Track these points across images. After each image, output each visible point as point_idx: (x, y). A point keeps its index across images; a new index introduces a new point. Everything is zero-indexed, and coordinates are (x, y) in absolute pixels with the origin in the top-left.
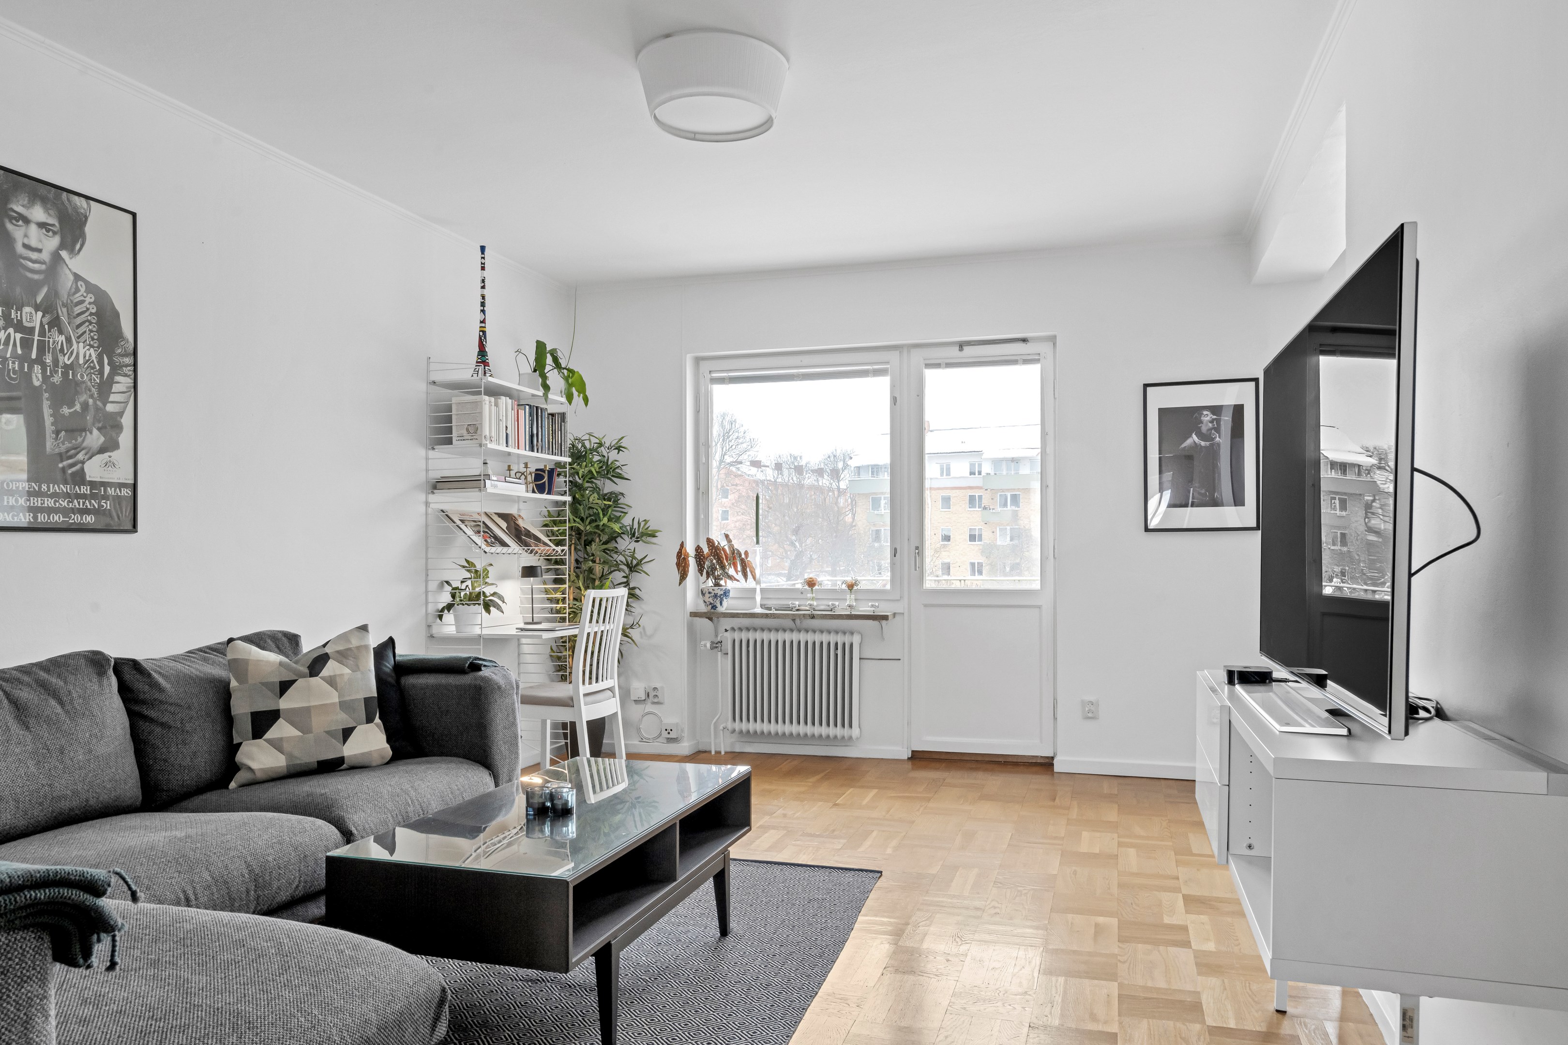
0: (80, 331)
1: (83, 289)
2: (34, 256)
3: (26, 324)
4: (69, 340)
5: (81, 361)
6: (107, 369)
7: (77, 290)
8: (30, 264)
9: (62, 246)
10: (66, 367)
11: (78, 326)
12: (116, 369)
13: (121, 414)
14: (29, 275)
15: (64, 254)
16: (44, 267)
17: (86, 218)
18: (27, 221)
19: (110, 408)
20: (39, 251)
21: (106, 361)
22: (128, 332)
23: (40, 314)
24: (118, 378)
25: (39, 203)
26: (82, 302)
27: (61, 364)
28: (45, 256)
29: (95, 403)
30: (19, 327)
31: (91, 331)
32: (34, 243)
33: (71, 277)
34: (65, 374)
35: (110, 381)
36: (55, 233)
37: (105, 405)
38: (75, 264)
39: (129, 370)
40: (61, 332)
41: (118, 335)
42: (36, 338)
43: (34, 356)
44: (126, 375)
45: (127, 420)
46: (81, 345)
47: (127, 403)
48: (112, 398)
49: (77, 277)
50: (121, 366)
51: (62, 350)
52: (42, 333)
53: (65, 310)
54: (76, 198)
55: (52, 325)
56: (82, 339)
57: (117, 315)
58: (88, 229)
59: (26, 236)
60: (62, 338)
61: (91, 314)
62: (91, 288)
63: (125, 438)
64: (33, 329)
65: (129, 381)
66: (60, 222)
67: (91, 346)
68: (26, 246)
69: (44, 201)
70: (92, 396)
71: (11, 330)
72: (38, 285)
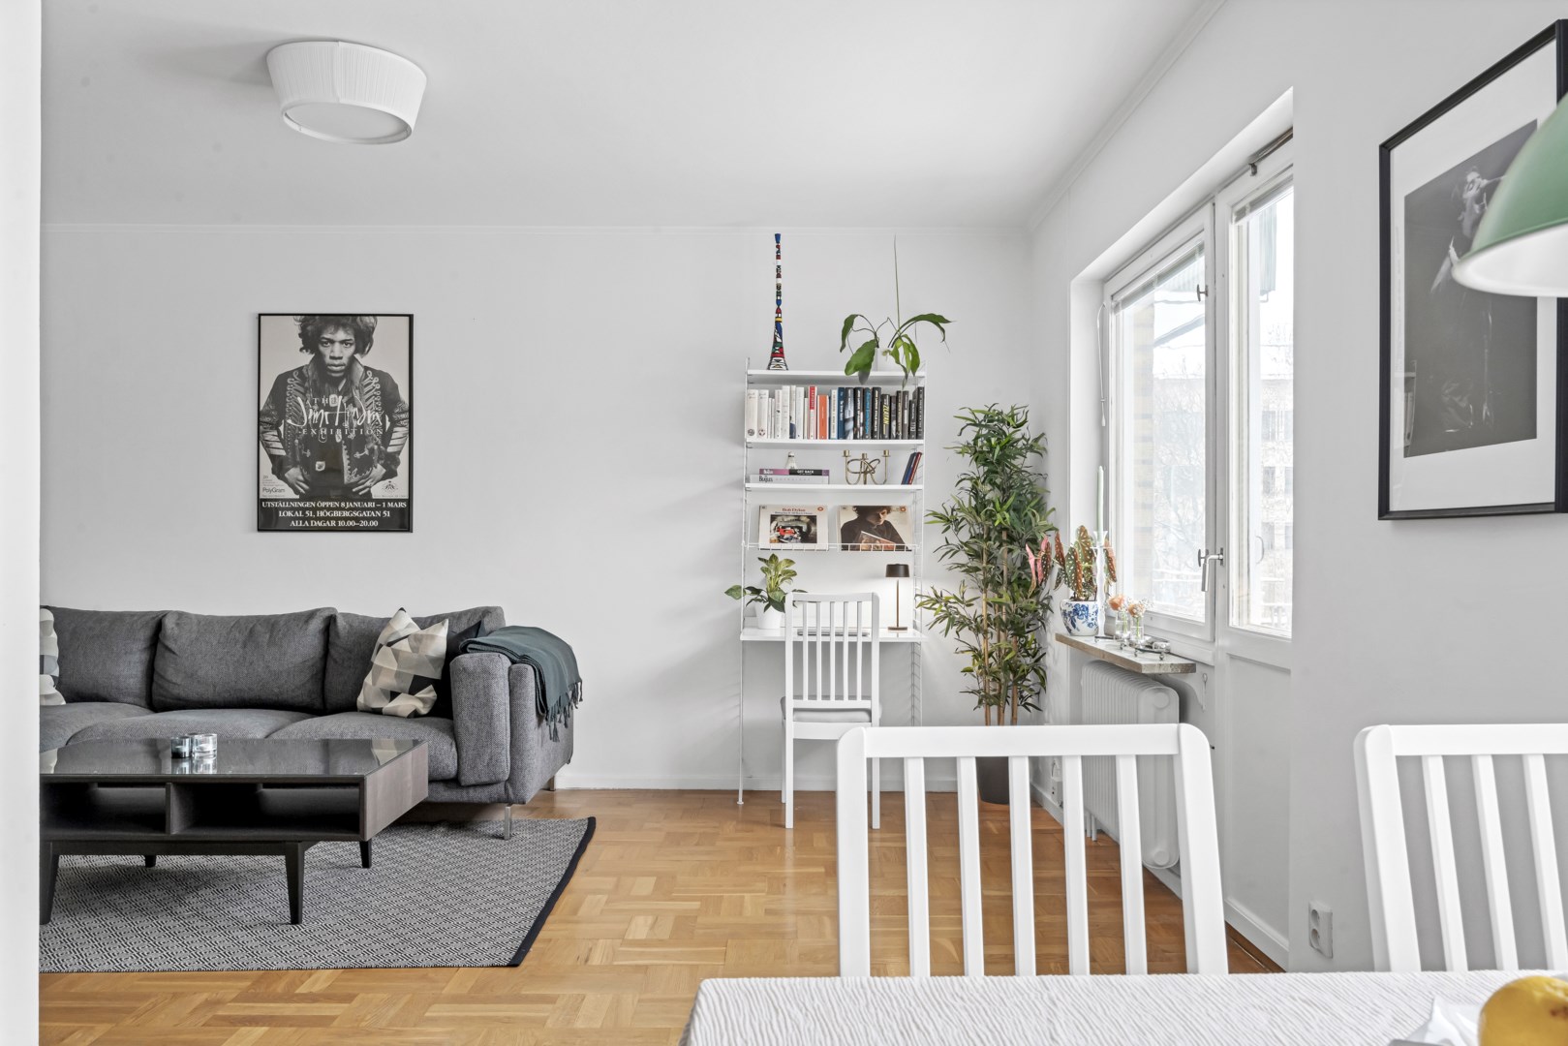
0: (368, 403)
1: (370, 376)
2: (337, 362)
3: (331, 405)
4: (360, 410)
5: (369, 422)
6: (388, 424)
7: (367, 377)
8: (335, 368)
9: (356, 352)
10: (358, 427)
11: (367, 400)
12: (394, 423)
13: (399, 453)
14: (334, 375)
15: (357, 356)
16: (343, 367)
17: (373, 329)
18: (332, 342)
19: (390, 450)
20: (341, 358)
21: (387, 419)
22: (404, 395)
23: (341, 397)
24: (396, 429)
25: (341, 329)
26: (370, 384)
27: (355, 426)
28: (345, 361)
29: (379, 448)
30: (327, 408)
31: (376, 401)
32: (337, 355)
33: (362, 370)
34: (358, 432)
35: (391, 431)
36: (351, 344)
37: (386, 448)
38: (364, 360)
39: (405, 423)
40: (354, 406)
41: (397, 400)
42: (338, 412)
43: (336, 424)
44: (403, 426)
45: (404, 457)
46: (369, 411)
47: (403, 444)
48: (392, 443)
49: (366, 368)
50: (399, 421)
51: (355, 417)
52: (342, 409)
53: (357, 391)
54: (367, 318)
55: (348, 403)
56: (370, 407)
57: (396, 387)
58: (374, 336)
59: (332, 351)
60: (356, 409)
61: (376, 390)
62: (376, 373)
63: (402, 469)
64: (336, 407)
65: (405, 430)
66: (355, 337)
67: (376, 411)
68: (332, 358)
69: (344, 326)
70: (377, 444)
71: (322, 411)
72: (340, 380)
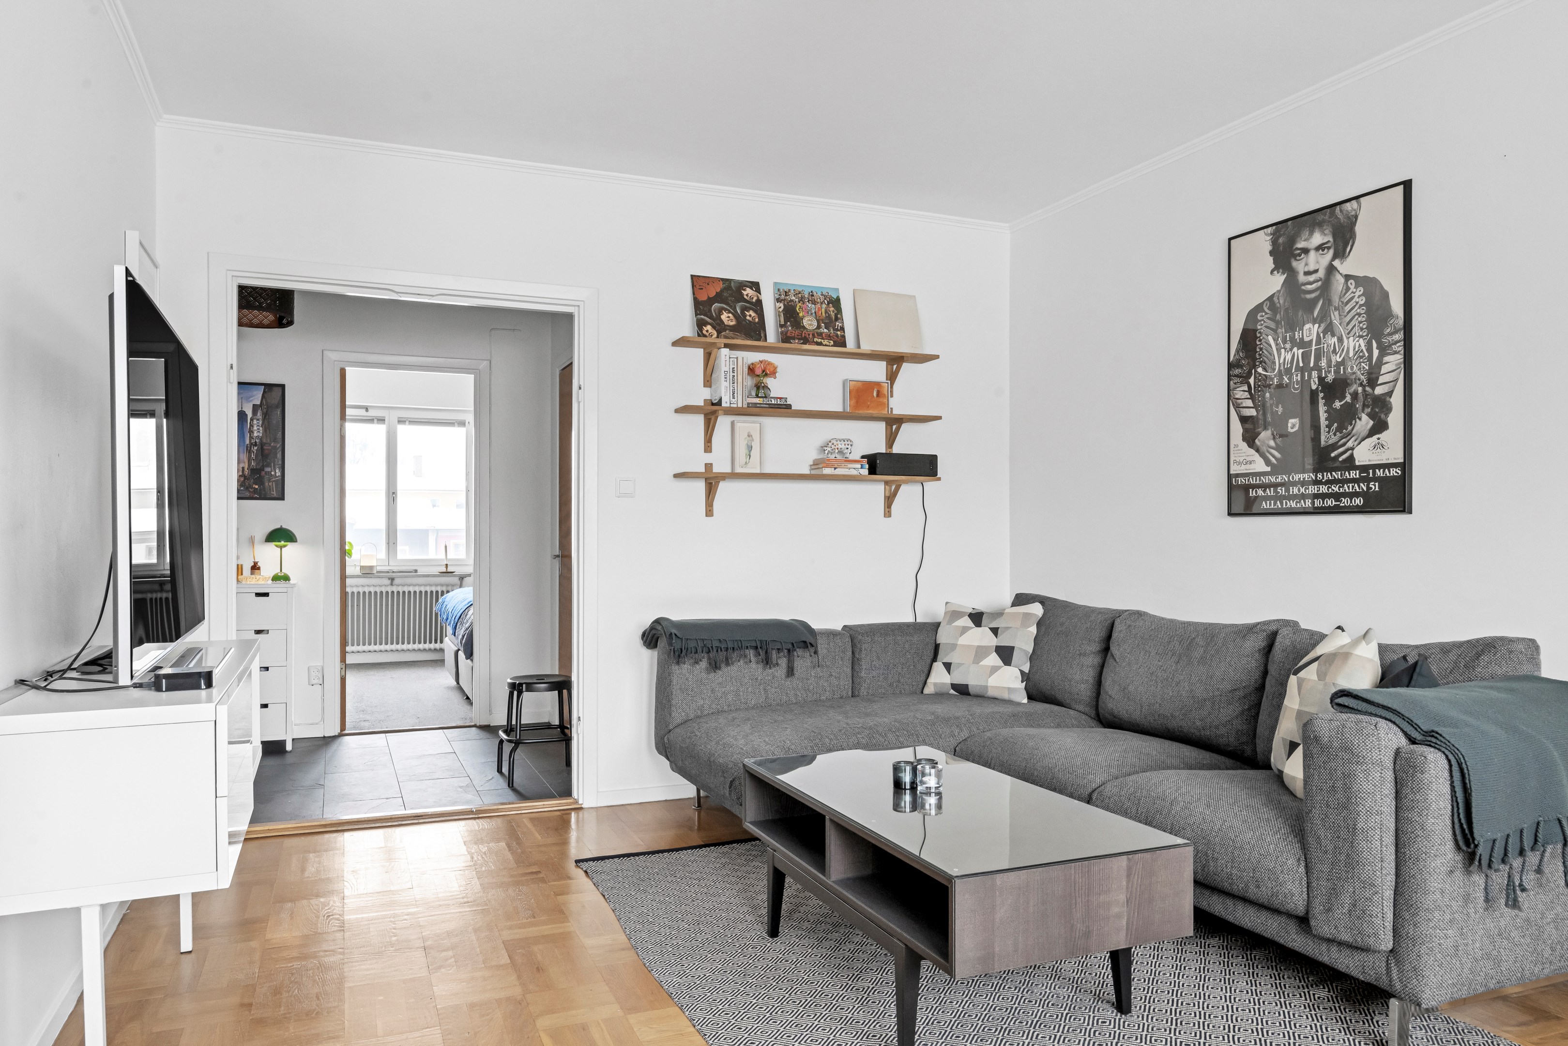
0: (1350, 327)
1: (1352, 287)
2: (1312, 278)
3: (1306, 339)
4: (1340, 340)
5: (1351, 354)
6: (1376, 353)
7: (1348, 289)
8: (1309, 287)
9: (1334, 257)
10: (1338, 365)
11: (1348, 323)
12: (1384, 350)
13: (1390, 394)
14: (1308, 296)
15: (1336, 263)
16: (1320, 283)
17: (1356, 217)
18: (1306, 251)
19: (1379, 391)
20: (1316, 271)
21: (1375, 345)
22: (1397, 305)
23: (1317, 326)
24: (1386, 359)
25: (1317, 230)
26: (1352, 298)
27: (1333, 363)
28: (1321, 274)
29: (1364, 390)
30: (1302, 344)
31: (1360, 322)
32: (1311, 268)
33: (1342, 280)
34: (1337, 372)
35: (1380, 363)
36: (1329, 248)
37: (1373, 389)
38: (1344, 267)
39: (1399, 347)
40: (1333, 335)
41: (1389, 314)
42: (1314, 348)
43: (1312, 365)
44: (1396, 353)
45: (1397, 401)
46: (1351, 339)
47: (1396, 380)
48: (1381, 380)
49: (1348, 277)
50: (1390, 346)
51: (1334, 351)
52: (1319, 342)
53: (1337, 313)
54: (1348, 204)
55: (1325, 332)
56: (1352, 333)
57: (1385, 295)
58: (1358, 228)
59: (1306, 264)
60: (1335, 339)
61: (1361, 306)
62: (1361, 281)
63: (1395, 419)
64: (1311, 341)
65: (1398, 358)
66: (1334, 237)
67: (1360, 337)
68: (1307, 273)
69: (1320, 225)
70: (1361, 385)
71: (1295, 349)
72: (1315, 301)
